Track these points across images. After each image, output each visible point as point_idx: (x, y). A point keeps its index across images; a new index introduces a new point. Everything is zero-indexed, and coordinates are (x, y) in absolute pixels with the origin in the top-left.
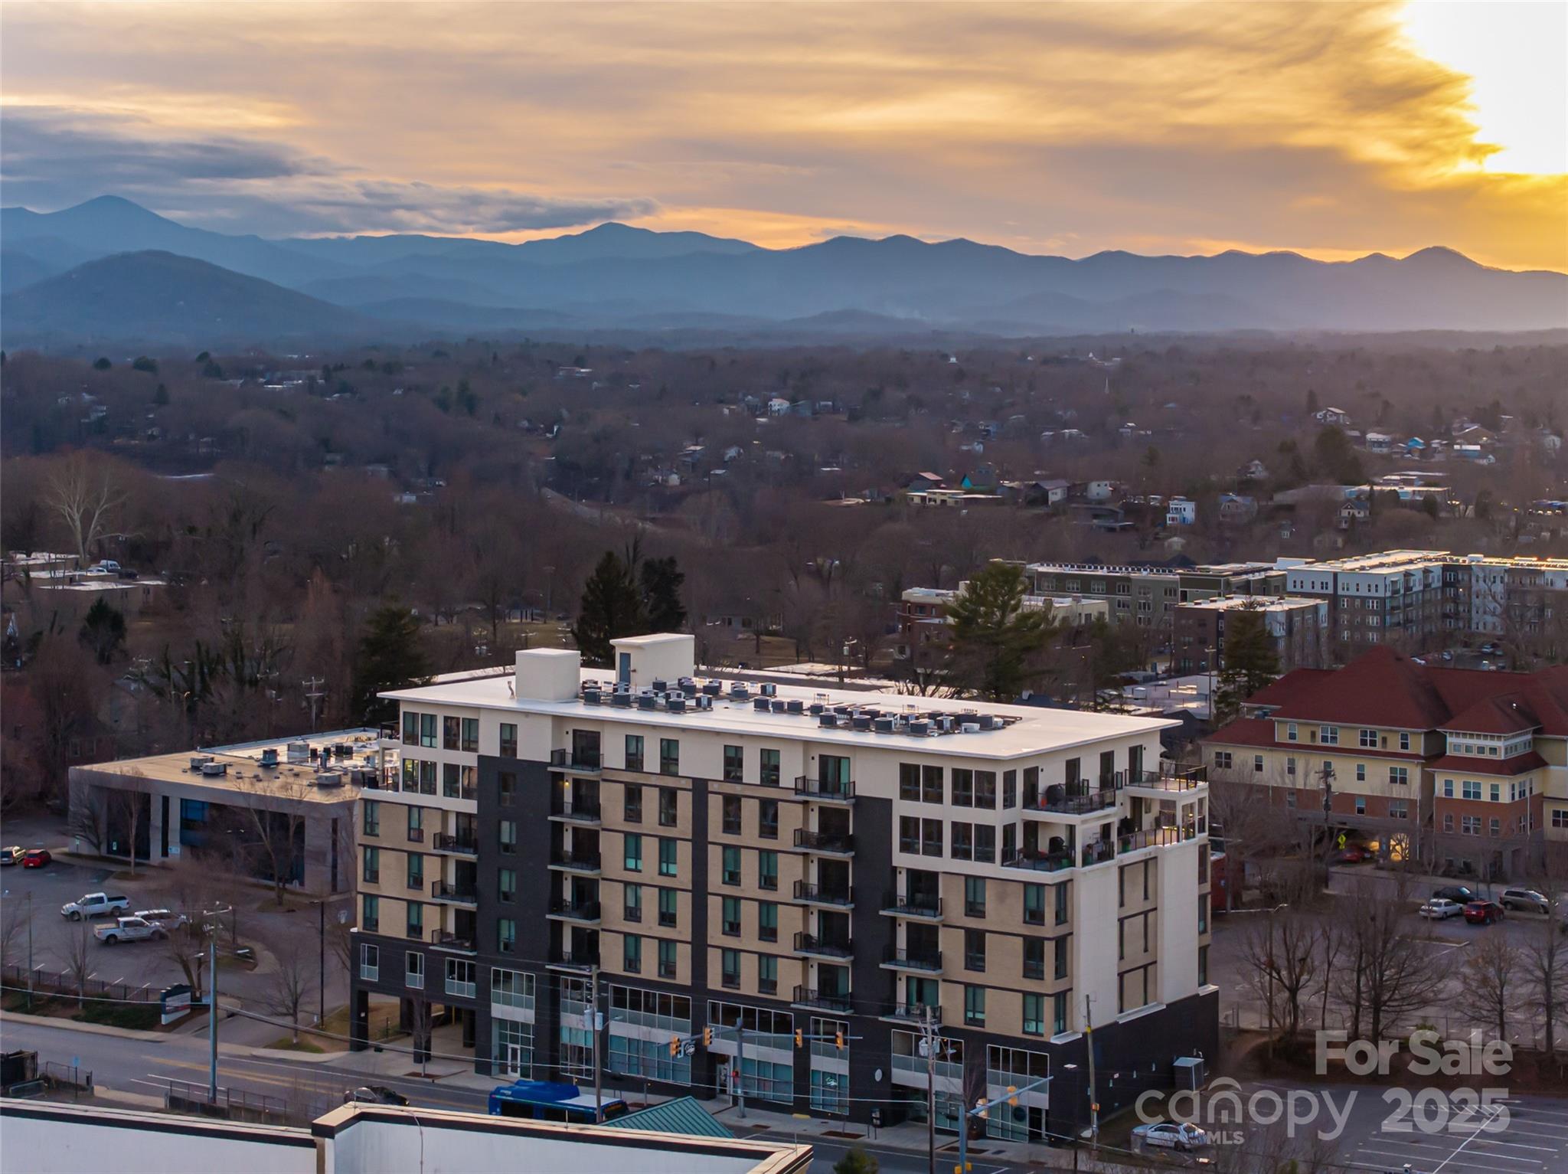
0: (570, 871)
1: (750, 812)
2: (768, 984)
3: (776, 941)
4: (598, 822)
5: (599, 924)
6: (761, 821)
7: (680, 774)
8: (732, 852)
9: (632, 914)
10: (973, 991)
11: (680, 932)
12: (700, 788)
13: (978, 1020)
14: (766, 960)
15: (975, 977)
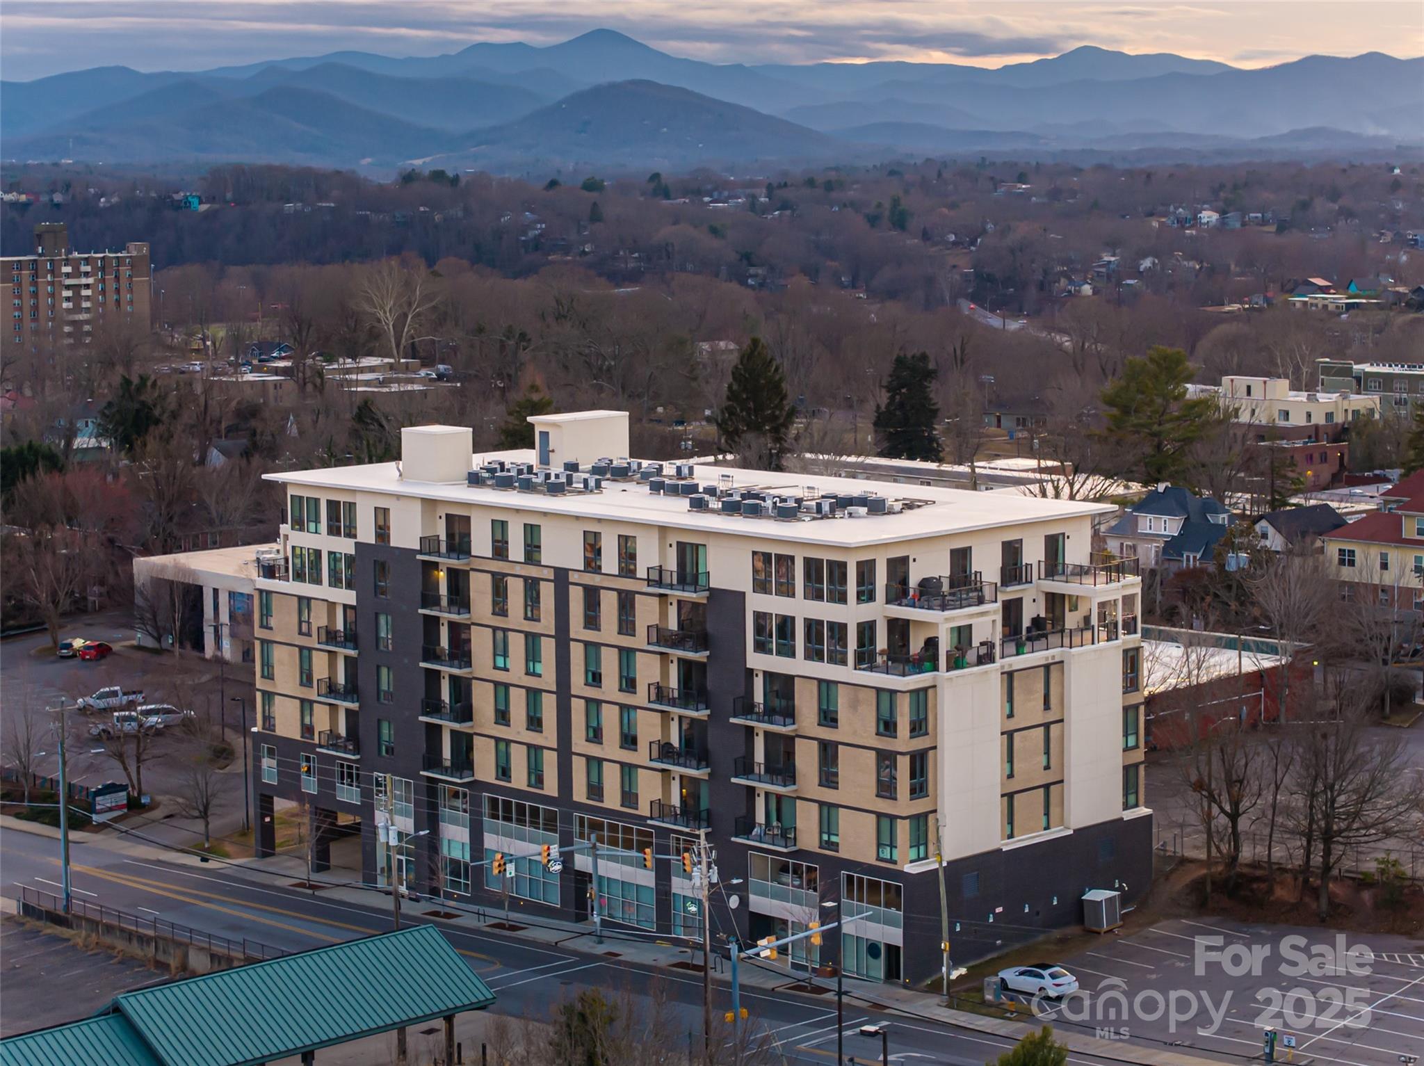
0: (446, 670)
1: (609, 605)
2: (629, 797)
3: (636, 750)
4: (467, 616)
5: (472, 727)
6: (620, 615)
7: (543, 563)
8: (592, 649)
9: (502, 717)
10: (828, 810)
11: (546, 738)
12: (561, 577)
13: (833, 843)
14: (628, 770)
15: (829, 795)
